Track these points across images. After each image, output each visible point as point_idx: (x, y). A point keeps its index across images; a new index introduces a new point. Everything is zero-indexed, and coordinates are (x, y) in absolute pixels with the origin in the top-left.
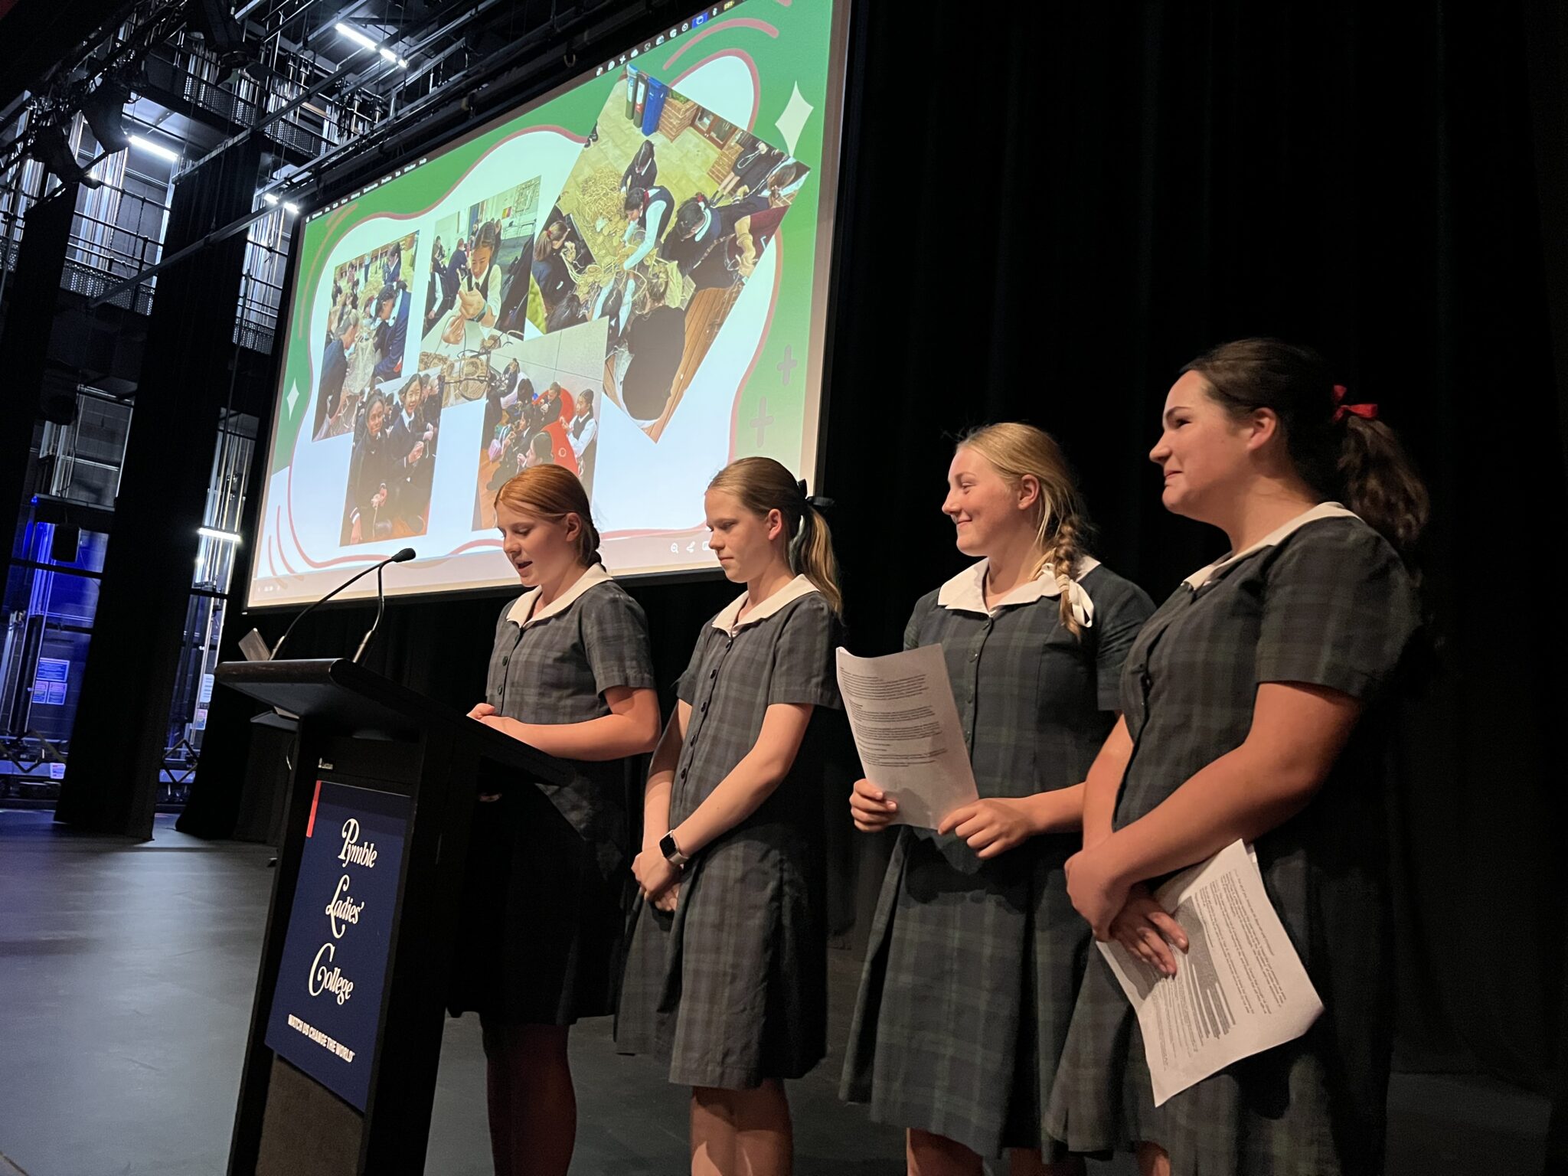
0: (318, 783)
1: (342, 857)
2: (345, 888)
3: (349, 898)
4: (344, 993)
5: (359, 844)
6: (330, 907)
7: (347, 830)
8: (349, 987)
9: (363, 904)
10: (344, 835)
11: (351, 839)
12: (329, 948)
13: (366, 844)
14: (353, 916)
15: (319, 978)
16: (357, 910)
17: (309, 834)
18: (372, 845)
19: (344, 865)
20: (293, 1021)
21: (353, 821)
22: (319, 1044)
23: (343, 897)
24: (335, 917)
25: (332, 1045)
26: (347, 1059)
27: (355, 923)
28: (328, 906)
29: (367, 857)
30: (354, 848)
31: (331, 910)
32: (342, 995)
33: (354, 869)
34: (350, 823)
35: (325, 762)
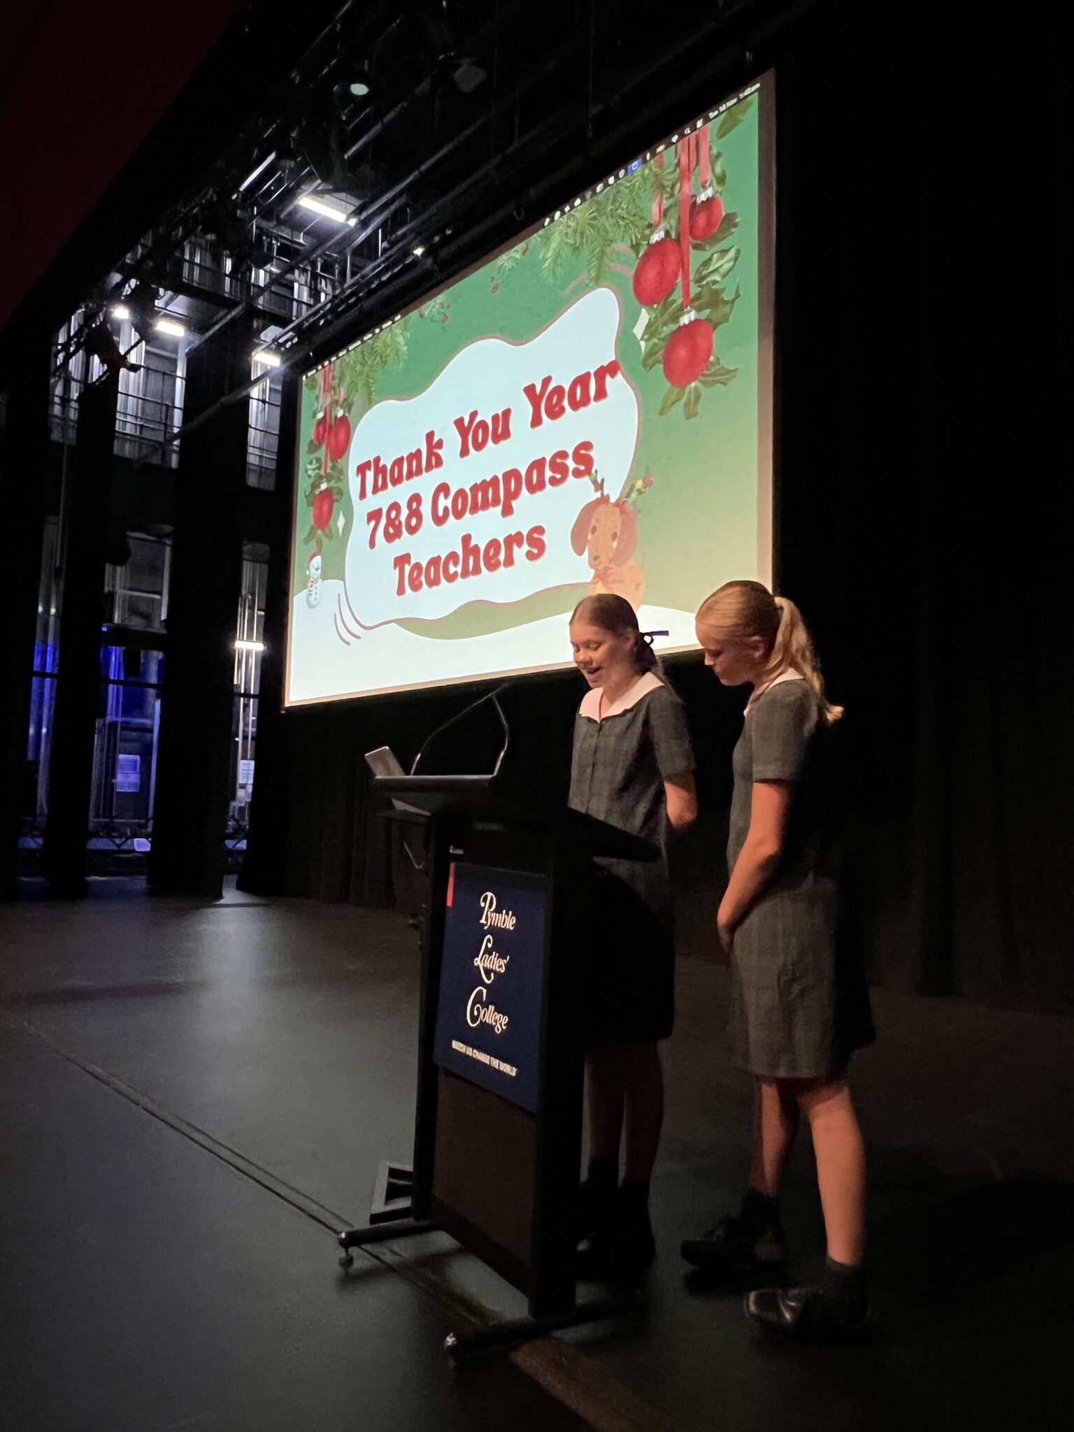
0: (452, 866)
1: (483, 921)
2: (490, 945)
3: (494, 953)
4: (501, 1025)
5: (498, 910)
6: (478, 959)
7: (485, 900)
8: (505, 1020)
9: (508, 957)
10: (483, 905)
11: (490, 906)
12: (481, 992)
13: (504, 911)
14: (500, 967)
15: (476, 1013)
16: (503, 962)
17: (449, 903)
18: (510, 912)
19: (486, 928)
20: (456, 1045)
21: (490, 894)
22: (483, 1063)
23: (488, 952)
24: (483, 968)
25: (495, 1063)
26: (510, 1073)
27: (502, 971)
28: (476, 959)
29: (507, 921)
30: (493, 915)
31: (479, 963)
32: (498, 1025)
33: (495, 931)
34: (486, 897)
35: (456, 847)
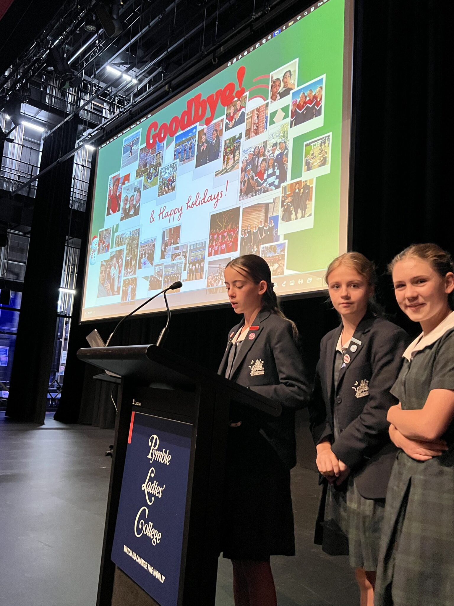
0: (133, 413)
1: (149, 456)
2: (153, 476)
3: (155, 481)
4: (156, 539)
5: (160, 449)
6: (144, 485)
7: (152, 441)
8: (159, 536)
9: (164, 486)
10: (150, 444)
11: (155, 446)
12: (145, 509)
13: (164, 450)
14: (158, 493)
15: (140, 527)
16: (161, 489)
17: (129, 442)
18: (168, 451)
19: (151, 462)
20: (126, 549)
21: (155, 436)
22: (143, 567)
23: (151, 480)
24: (148, 492)
25: (151, 569)
26: (160, 580)
27: (160, 497)
28: (143, 485)
29: (165, 458)
30: (157, 452)
31: (145, 487)
32: (154, 539)
33: (157, 464)
34: (153, 438)
35: (136, 401)
